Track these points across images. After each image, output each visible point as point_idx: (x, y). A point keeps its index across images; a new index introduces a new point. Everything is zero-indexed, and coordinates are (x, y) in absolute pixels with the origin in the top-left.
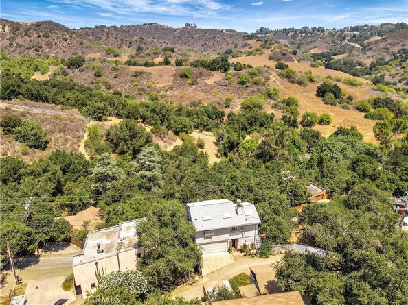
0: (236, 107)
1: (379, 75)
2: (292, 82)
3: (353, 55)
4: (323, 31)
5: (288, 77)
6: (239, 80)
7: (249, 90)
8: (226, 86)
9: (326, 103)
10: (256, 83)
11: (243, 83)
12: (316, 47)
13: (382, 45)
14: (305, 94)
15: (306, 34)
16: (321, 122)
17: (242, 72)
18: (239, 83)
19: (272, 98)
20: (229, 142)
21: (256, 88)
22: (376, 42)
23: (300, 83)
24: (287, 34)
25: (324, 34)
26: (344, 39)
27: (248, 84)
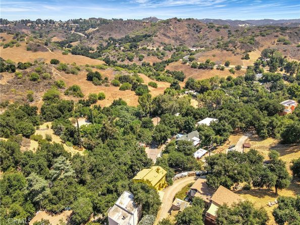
0: (39, 100)
1: (105, 56)
2: (68, 73)
3: (84, 43)
4: (54, 23)
5: (64, 70)
6: (31, 78)
7: (42, 84)
8: (21, 84)
9: (96, 85)
10: (44, 78)
11: (34, 80)
12: (55, 36)
13: (98, 35)
14: (80, 80)
15: (42, 25)
16: (100, 98)
17: (28, 70)
18: (31, 80)
19: (61, 88)
20: (68, 131)
21: (46, 82)
22: (94, 32)
23: (73, 73)
24: (26, 25)
25: (55, 25)
26: (72, 29)
27: (39, 80)
